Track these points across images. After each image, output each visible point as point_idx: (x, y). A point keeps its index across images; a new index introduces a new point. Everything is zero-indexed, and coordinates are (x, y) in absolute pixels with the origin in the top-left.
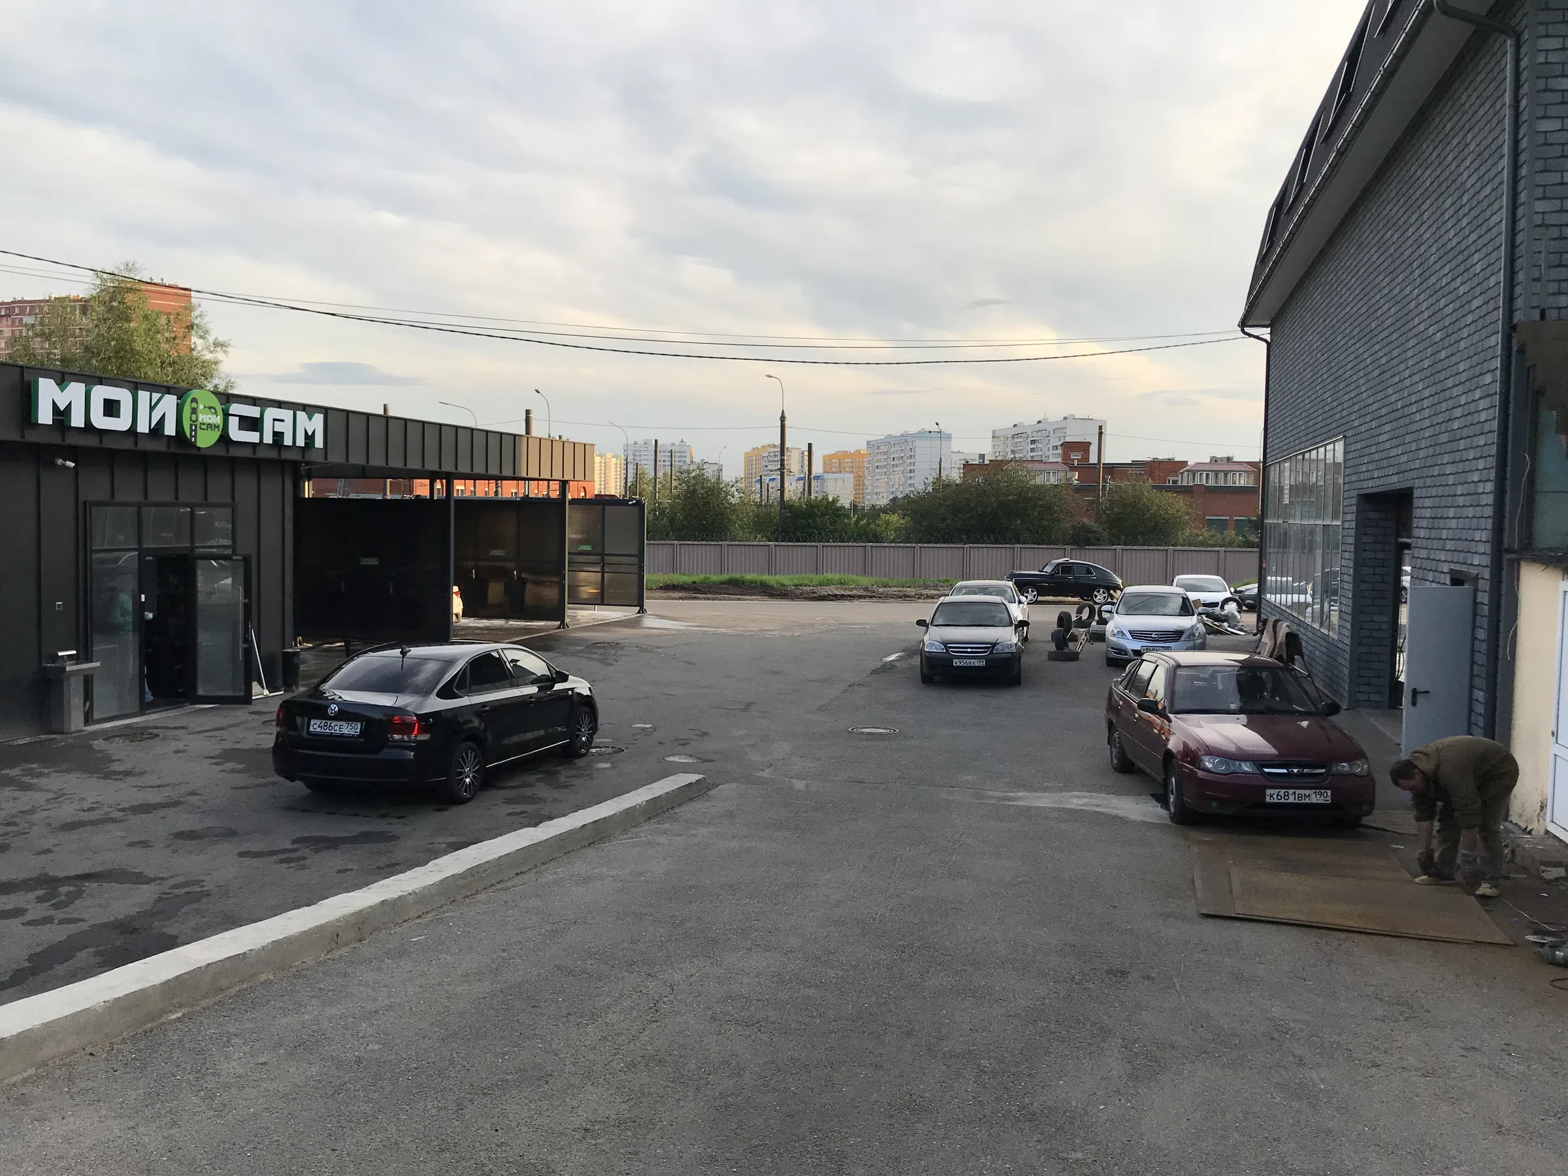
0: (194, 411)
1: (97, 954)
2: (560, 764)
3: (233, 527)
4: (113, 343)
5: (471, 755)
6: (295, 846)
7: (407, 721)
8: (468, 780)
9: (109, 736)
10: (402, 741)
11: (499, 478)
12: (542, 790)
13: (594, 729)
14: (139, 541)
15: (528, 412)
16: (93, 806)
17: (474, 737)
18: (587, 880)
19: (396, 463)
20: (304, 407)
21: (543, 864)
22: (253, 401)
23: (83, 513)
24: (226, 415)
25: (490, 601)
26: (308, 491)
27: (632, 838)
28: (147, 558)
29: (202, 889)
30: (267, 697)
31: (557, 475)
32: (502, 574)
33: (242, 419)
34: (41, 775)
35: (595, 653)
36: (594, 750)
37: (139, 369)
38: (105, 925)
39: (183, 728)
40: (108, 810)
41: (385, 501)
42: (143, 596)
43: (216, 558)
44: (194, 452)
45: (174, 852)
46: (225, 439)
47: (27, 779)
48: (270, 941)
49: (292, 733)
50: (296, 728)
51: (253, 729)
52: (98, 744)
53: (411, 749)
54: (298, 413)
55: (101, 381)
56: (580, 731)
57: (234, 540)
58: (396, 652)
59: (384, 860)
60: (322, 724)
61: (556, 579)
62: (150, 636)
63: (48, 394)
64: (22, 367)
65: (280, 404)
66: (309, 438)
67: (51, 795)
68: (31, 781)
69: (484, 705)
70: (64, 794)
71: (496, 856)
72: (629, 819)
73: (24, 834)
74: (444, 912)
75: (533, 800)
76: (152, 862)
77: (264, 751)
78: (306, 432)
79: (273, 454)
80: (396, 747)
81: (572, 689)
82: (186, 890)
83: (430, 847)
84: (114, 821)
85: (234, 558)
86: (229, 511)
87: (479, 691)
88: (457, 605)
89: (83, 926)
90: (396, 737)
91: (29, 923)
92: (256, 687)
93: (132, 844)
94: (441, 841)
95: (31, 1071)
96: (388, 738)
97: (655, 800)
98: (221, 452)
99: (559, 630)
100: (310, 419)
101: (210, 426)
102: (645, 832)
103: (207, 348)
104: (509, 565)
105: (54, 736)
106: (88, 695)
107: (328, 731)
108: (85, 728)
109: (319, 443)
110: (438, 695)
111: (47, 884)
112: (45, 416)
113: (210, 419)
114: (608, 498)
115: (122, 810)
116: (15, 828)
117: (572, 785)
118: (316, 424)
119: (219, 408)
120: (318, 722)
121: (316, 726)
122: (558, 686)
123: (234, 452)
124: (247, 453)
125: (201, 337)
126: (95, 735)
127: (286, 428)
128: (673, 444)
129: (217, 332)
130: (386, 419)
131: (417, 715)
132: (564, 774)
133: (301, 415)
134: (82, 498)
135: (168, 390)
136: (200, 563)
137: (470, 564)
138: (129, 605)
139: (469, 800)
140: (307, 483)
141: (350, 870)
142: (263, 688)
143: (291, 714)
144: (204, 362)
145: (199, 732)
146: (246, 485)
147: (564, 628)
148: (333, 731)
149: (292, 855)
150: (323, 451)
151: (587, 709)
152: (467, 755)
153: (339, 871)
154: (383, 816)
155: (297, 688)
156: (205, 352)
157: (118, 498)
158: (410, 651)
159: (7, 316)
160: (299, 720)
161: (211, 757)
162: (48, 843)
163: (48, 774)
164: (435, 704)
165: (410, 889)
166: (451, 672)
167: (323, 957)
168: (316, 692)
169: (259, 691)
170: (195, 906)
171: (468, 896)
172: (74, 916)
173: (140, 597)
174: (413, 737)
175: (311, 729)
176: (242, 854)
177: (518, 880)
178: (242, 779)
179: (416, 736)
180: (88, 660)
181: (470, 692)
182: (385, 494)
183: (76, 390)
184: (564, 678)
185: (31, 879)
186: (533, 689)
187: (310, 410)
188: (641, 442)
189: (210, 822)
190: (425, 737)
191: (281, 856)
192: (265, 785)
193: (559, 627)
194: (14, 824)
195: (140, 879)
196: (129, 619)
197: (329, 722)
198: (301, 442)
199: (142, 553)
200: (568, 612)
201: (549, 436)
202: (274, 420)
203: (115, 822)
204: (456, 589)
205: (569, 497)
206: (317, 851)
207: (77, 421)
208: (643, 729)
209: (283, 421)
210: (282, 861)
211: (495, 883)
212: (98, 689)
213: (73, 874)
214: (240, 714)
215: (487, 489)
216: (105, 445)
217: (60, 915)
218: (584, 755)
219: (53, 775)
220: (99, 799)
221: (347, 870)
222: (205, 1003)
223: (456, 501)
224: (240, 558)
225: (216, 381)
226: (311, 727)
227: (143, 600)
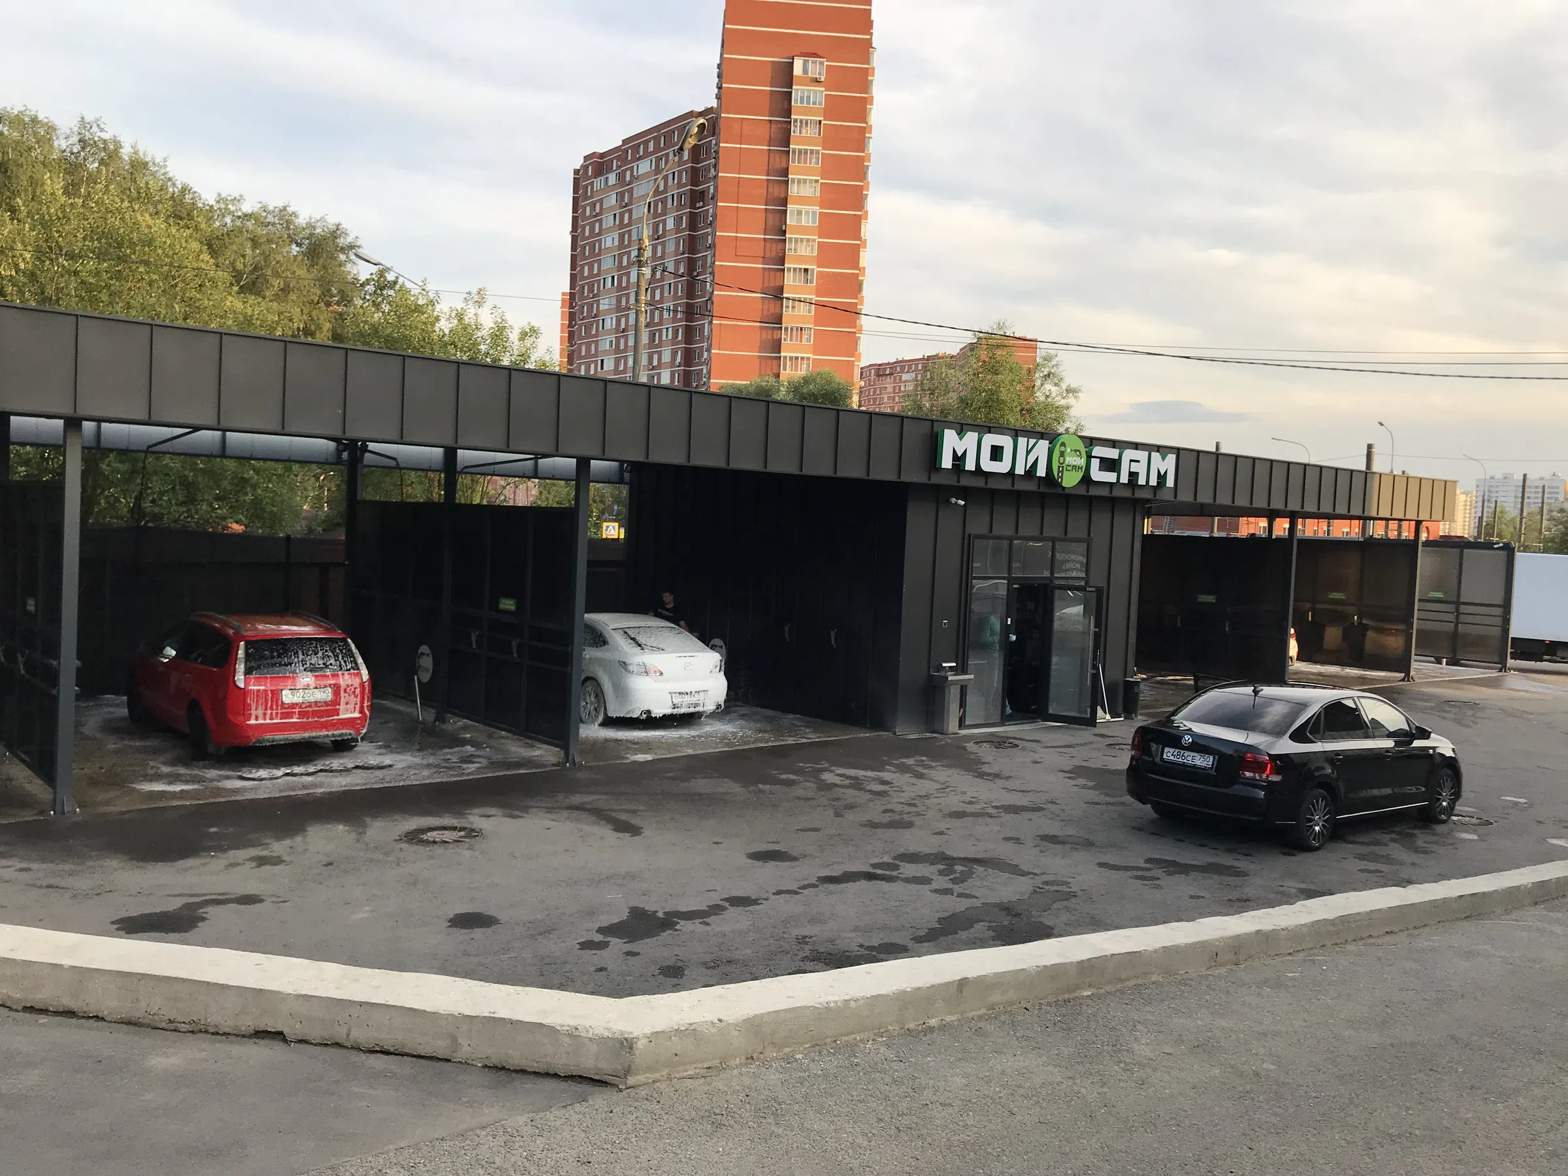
0: (1062, 454)
1: (989, 928)
2: (1415, 827)
3: (1087, 560)
4: (984, 394)
5: (1322, 804)
6: (1148, 866)
7: (1260, 760)
8: (1317, 828)
9: (979, 740)
10: (1254, 779)
11: (1329, 517)
12: (1396, 850)
13: (1456, 795)
14: (1009, 572)
15: (1370, 447)
16: (972, 800)
17: (1327, 786)
18: (1469, 954)
19: (1224, 499)
20: (1159, 448)
21: (1415, 928)
22: (1113, 444)
23: (967, 544)
24: (1089, 457)
25: (1326, 646)
26: (1147, 527)
27: (1516, 920)
28: (1014, 586)
29: (1069, 890)
30: (1109, 722)
31: (1411, 515)
32: (1339, 618)
33: (1103, 460)
34: (930, 767)
35: (1449, 712)
36: (1455, 818)
37: (1002, 416)
38: (995, 905)
39: (1038, 741)
40: (985, 806)
41: (1211, 538)
42: (1009, 619)
43: (1072, 588)
44: (1060, 491)
45: (1042, 852)
46: (1086, 479)
47: (920, 769)
48: (1161, 946)
49: (1147, 758)
50: (1149, 753)
51: (1099, 750)
52: (971, 746)
53: (1262, 788)
54: (1153, 454)
55: (990, 430)
56: (1440, 794)
57: (1087, 572)
58: (1249, 690)
59: (1235, 895)
60: (1176, 753)
61: (1401, 627)
62: (1013, 654)
63: (951, 442)
64: (932, 421)
65: (1136, 446)
66: (1162, 478)
67: (939, 786)
68: (923, 771)
69: (1337, 753)
70: (948, 787)
71: (1368, 909)
72: (1512, 899)
73: (922, 815)
74: (1315, 955)
75: (1388, 860)
76: (1026, 857)
77: (1116, 772)
78: (1159, 471)
79: (1127, 493)
80: (1248, 785)
81: (1434, 748)
82: (1055, 888)
83: (1281, 889)
84: (990, 816)
85: (1088, 589)
86: (1085, 544)
87: (1334, 738)
88: (1293, 648)
89: (977, 903)
90: (1248, 774)
91: (936, 891)
92: (1100, 711)
93: (1007, 839)
94: (1292, 885)
95: (983, 1011)
96: (1240, 775)
97: (1542, 884)
98: (1082, 491)
99: (1401, 683)
100: (1163, 459)
101: (1075, 468)
102: (1532, 916)
103: (1061, 394)
104: (1350, 609)
105: (935, 735)
106: (963, 704)
107: (1180, 760)
108: (959, 732)
109: (1170, 482)
110: (1291, 737)
111: (945, 861)
112: (947, 462)
113: (1075, 461)
114: (1457, 540)
115: (996, 807)
116: (914, 809)
117: (1432, 852)
118: (1168, 464)
119: (1083, 451)
120: (1172, 750)
121: (1169, 754)
122: (1417, 743)
123: (1094, 491)
124: (1104, 492)
125: (1056, 385)
126: (968, 738)
127: (1140, 469)
128: (1542, 479)
129: (1070, 380)
130: (1217, 455)
131: (1269, 755)
132: (1422, 839)
133: (1155, 456)
134: (967, 533)
135: (1042, 436)
136: (1057, 592)
137: (1308, 606)
138: (997, 626)
139: (1318, 849)
140: (1146, 520)
141: (1203, 897)
142: (1105, 713)
143: (1146, 739)
144: (1057, 407)
145: (1053, 747)
146: (1101, 520)
147: (1408, 681)
148: (1185, 761)
149: (1145, 873)
150: (1173, 490)
151: (1450, 772)
152: (1317, 801)
153: (1192, 897)
154: (1229, 851)
155: (1136, 716)
156: (1058, 398)
157: (996, 532)
158: (1262, 690)
159: (891, 374)
160: (1154, 747)
161: (1063, 771)
162: (942, 826)
163: (936, 767)
164: (1286, 746)
165: (1284, 924)
166: (1304, 715)
167: (1204, 971)
168: (1168, 720)
169: (1103, 716)
170: (1065, 903)
171: (1337, 944)
172: (968, 892)
173: (1007, 620)
174: (1264, 776)
175: (1165, 757)
176: (1101, 865)
177: (1388, 938)
178: (1094, 795)
179: (1268, 776)
180: (964, 672)
181: (1322, 738)
182: (1212, 531)
183: (971, 437)
184: (1425, 734)
185: (931, 854)
186: (1389, 743)
187: (1162, 450)
188: (1499, 476)
189: (1070, 831)
190: (1276, 778)
191: (1139, 873)
192: (1113, 804)
193: (1403, 680)
194: (914, 805)
195: (1016, 870)
196: (997, 638)
197: (1182, 752)
198: (1153, 482)
199: (1011, 581)
200: (1414, 665)
201: (1392, 471)
202: (1131, 461)
203: (992, 817)
204: (1292, 631)
205: (1424, 536)
206: (1170, 874)
207: (970, 465)
208: (1517, 803)
209: (1138, 461)
210: (1137, 878)
211: (1364, 936)
212: (970, 699)
213: (962, 856)
214: (1084, 735)
215: (1316, 528)
216: (990, 486)
217: (957, 889)
218: (1444, 822)
219: (939, 768)
220: (975, 795)
221: (1199, 897)
222: (1108, 988)
223: (1298, 540)
224: (1094, 589)
225: (1067, 425)
226: (1165, 755)
227: (1009, 623)
